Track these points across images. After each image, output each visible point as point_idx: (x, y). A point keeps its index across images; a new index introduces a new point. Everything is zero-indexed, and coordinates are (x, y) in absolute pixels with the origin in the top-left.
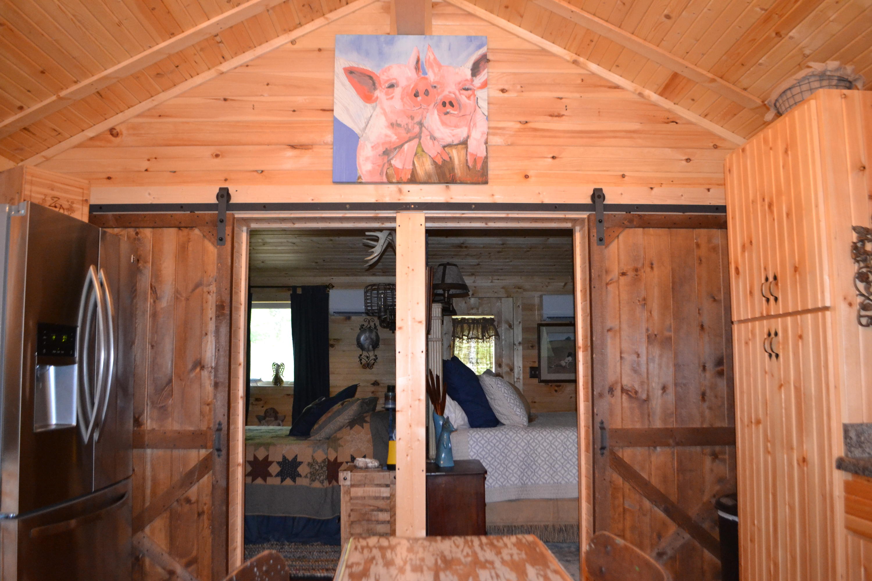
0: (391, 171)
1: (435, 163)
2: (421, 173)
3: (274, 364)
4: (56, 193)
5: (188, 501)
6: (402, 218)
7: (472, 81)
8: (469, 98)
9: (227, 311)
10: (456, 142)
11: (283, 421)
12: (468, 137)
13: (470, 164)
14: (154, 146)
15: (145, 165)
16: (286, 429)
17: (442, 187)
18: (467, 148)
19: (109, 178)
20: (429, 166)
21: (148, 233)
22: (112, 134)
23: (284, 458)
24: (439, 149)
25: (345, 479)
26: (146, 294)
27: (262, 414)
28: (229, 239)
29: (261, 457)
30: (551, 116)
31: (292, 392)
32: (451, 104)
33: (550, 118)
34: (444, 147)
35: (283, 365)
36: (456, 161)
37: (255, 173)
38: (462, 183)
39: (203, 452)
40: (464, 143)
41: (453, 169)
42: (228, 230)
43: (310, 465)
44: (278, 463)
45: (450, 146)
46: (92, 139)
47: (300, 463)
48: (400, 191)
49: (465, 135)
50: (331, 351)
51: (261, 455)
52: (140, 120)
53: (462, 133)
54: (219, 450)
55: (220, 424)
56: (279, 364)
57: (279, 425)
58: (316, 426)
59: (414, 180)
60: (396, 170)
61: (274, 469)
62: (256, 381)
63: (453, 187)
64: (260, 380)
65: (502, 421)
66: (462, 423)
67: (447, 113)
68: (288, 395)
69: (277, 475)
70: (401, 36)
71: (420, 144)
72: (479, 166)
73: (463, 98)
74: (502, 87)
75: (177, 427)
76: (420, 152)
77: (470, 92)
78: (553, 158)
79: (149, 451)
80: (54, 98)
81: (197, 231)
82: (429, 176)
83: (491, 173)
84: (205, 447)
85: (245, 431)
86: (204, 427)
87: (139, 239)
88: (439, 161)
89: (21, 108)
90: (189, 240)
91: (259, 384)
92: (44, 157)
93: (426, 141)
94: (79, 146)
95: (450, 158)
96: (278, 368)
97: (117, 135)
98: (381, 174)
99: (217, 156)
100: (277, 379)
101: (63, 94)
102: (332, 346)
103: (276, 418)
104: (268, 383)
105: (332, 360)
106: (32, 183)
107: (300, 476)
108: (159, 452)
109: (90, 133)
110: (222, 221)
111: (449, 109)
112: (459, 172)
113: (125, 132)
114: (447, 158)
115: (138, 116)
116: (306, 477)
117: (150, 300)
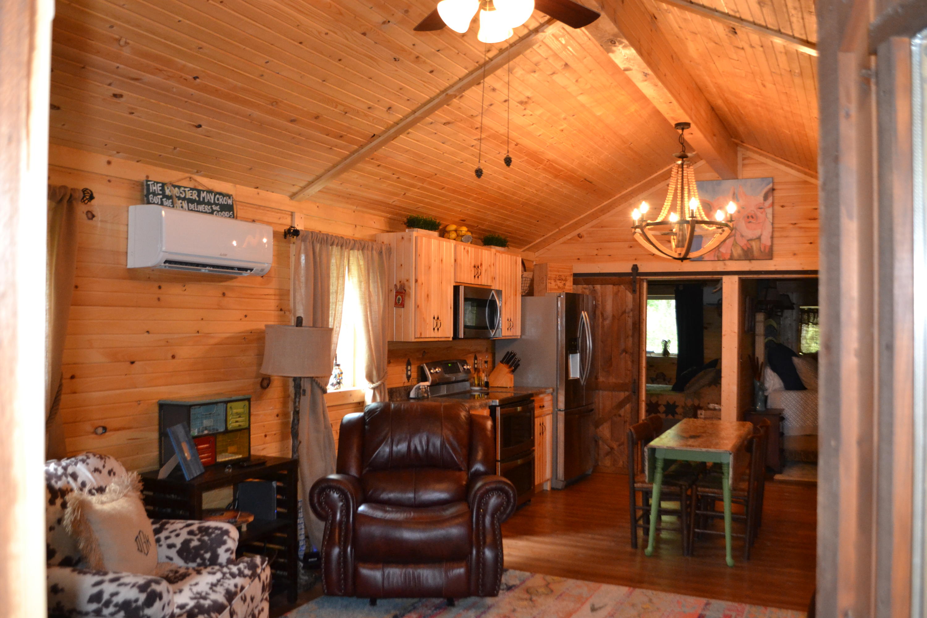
0: (719, 255)
1: (743, 249)
2: (735, 255)
3: (664, 341)
4: (560, 274)
5: (620, 416)
6: (725, 278)
7: (764, 203)
8: (762, 213)
9: (637, 326)
10: (755, 237)
11: (669, 382)
12: (761, 235)
13: (762, 249)
14: (600, 242)
15: (596, 252)
16: (670, 387)
17: (747, 262)
18: (760, 241)
19: (579, 259)
20: (739, 251)
21: (598, 287)
22: (579, 237)
23: (668, 402)
24: (745, 242)
25: (701, 414)
26: (599, 317)
27: (654, 377)
28: (638, 290)
29: (654, 402)
30: (810, 219)
31: (676, 362)
32: (752, 217)
33: (809, 221)
34: (748, 240)
35: (669, 341)
36: (755, 248)
37: (650, 256)
38: (757, 260)
39: (627, 393)
40: (759, 238)
41: (753, 252)
42: (638, 286)
43: (683, 407)
44: (664, 405)
45: (751, 240)
46: (570, 239)
47: (677, 406)
48: (725, 264)
49: (759, 234)
50: (705, 332)
51: (654, 400)
52: (594, 229)
53: (758, 233)
54: (634, 392)
55: (635, 380)
56: (667, 340)
57: (666, 384)
58: (688, 385)
59: (732, 258)
60: (722, 253)
61: (662, 409)
62: (650, 353)
63: (753, 261)
64: (653, 352)
65: (806, 387)
66: (779, 387)
67: (750, 222)
68: (673, 363)
69: (663, 413)
70: (725, 181)
71: (735, 239)
72: (767, 250)
73: (759, 214)
74: (782, 204)
75: (614, 380)
76: (735, 244)
77: (762, 210)
78: (811, 243)
79: (601, 392)
80: (557, 230)
81: (622, 286)
82: (739, 256)
83: (775, 253)
84: (627, 390)
85: (646, 386)
86: (627, 381)
87: (595, 290)
88: (745, 248)
89: (544, 236)
90: (619, 291)
91: (652, 355)
92: (547, 249)
93: (738, 237)
94: (564, 243)
95: (751, 246)
96: (666, 344)
97: (581, 237)
98: (714, 256)
99: (631, 247)
100: (666, 352)
101: (561, 228)
102: (706, 328)
103: (664, 380)
104: (659, 354)
105: (706, 339)
106: (551, 271)
107: (677, 413)
108: (606, 393)
109: (569, 237)
110: (634, 282)
111: (751, 220)
112: (756, 253)
113: (585, 236)
114: (749, 247)
115: (592, 227)
116: (681, 414)
117: (601, 320)
